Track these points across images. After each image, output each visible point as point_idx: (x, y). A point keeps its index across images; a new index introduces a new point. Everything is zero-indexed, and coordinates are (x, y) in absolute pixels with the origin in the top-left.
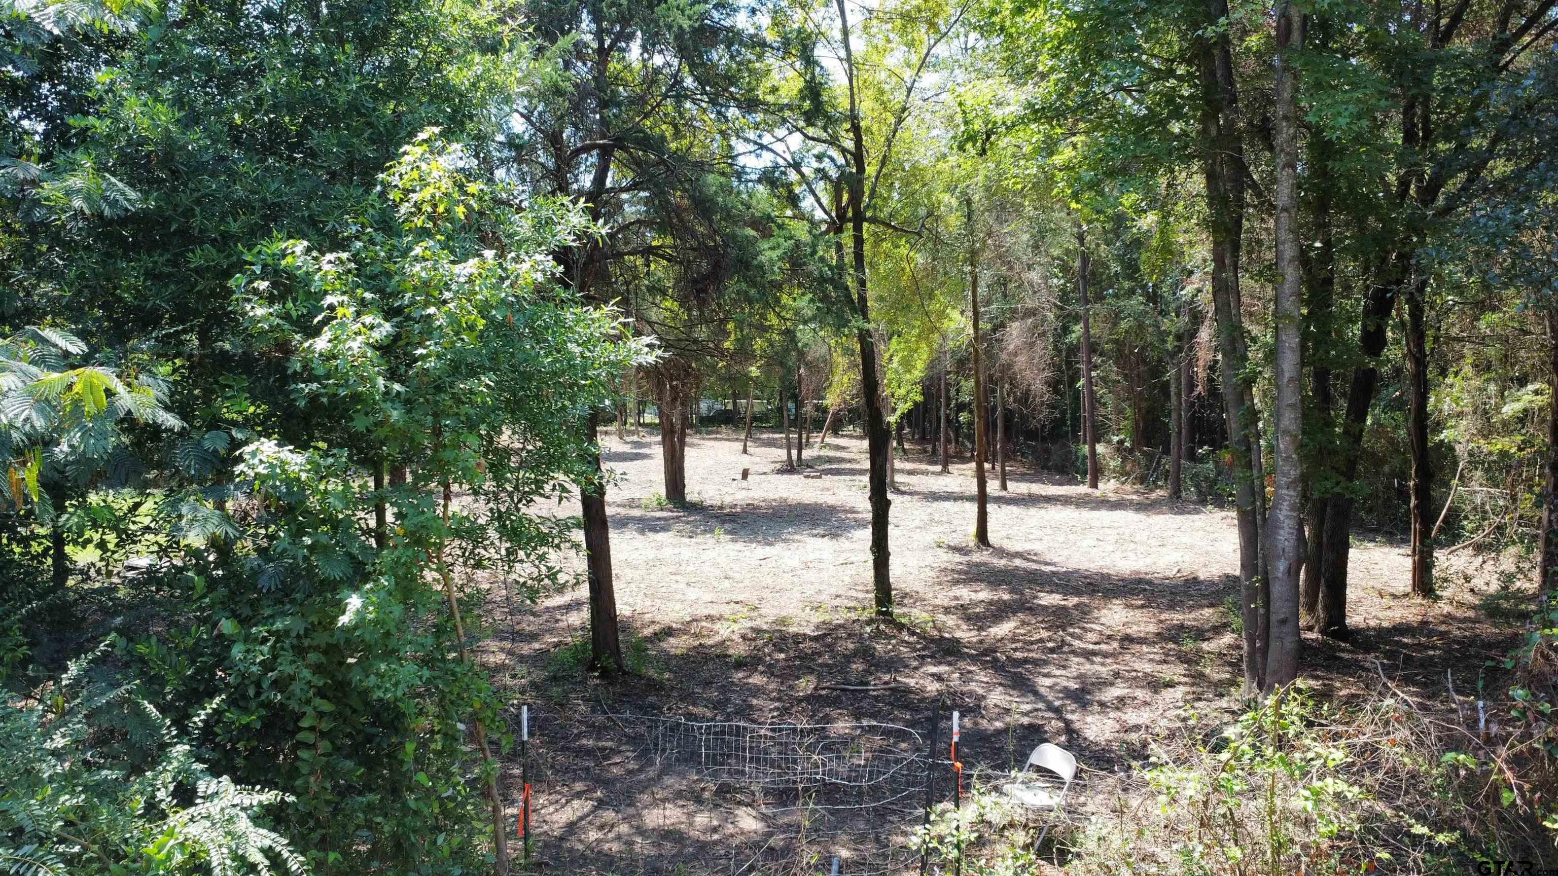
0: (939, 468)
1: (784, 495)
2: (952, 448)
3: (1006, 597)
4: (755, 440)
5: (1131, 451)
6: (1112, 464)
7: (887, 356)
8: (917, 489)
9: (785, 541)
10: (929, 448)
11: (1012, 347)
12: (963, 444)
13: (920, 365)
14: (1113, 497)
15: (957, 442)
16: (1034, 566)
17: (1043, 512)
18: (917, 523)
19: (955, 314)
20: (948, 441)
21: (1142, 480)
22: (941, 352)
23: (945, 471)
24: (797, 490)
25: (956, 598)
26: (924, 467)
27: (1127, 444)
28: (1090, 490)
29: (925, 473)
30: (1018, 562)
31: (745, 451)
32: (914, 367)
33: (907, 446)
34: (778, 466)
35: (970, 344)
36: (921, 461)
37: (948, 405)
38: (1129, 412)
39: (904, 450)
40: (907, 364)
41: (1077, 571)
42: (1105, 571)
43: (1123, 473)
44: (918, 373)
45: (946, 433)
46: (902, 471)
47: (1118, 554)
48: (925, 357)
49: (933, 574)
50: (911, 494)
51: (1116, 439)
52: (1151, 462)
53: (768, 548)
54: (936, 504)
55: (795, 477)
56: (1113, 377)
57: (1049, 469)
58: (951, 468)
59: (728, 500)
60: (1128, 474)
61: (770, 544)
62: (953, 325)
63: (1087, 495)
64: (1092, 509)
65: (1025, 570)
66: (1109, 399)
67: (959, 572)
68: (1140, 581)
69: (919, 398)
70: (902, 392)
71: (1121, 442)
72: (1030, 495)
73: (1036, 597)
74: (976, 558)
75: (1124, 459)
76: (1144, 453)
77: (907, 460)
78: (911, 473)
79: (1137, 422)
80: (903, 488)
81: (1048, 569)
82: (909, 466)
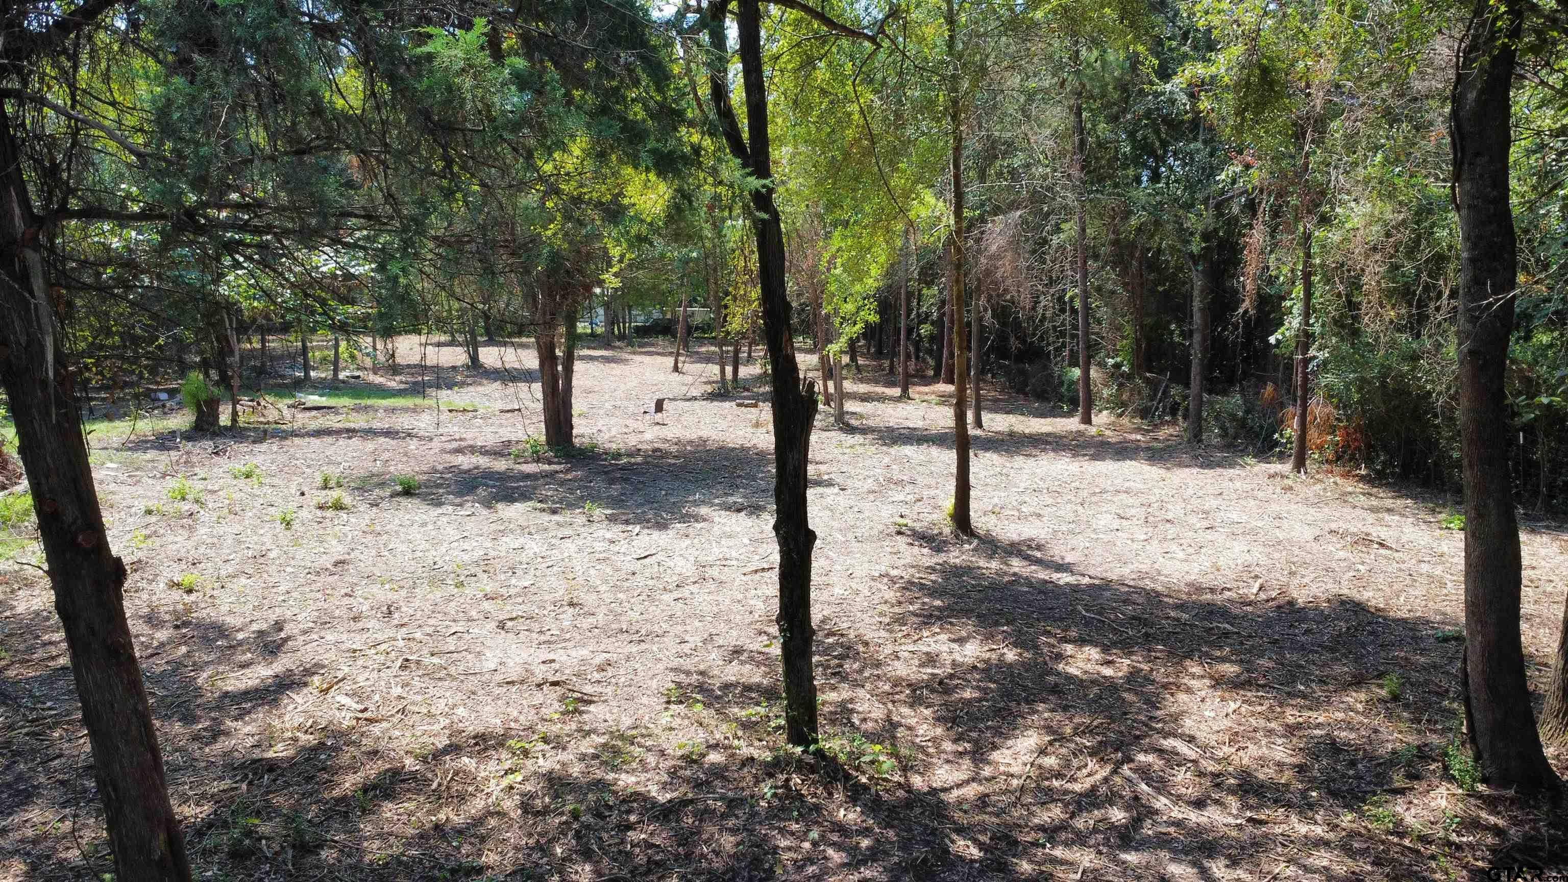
0: (896, 392)
1: (704, 434)
2: (912, 365)
3: (1011, 655)
4: (690, 354)
5: (1129, 377)
6: (1106, 393)
7: (827, 256)
8: (871, 423)
9: (686, 518)
10: (886, 363)
11: (994, 248)
12: (924, 360)
13: (875, 271)
14: (1111, 436)
15: (917, 358)
16: (1043, 574)
17: (1031, 462)
18: (870, 484)
19: (929, 197)
20: (908, 357)
21: (1144, 413)
22: (904, 252)
23: (905, 396)
24: (723, 425)
25: (931, 659)
26: (879, 389)
27: (1125, 369)
28: (1083, 427)
29: (882, 399)
30: (1017, 565)
31: (676, 369)
32: (868, 272)
33: (861, 361)
34: (709, 389)
35: (950, 242)
36: (877, 382)
37: (908, 315)
38: (1128, 329)
39: (858, 368)
40: (856, 271)
41: (1106, 585)
42: (1149, 584)
43: (1118, 405)
44: (872, 281)
45: (907, 348)
46: (854, 396)
47: (1154, 547)
48: (882, 259)
49: (890, 595)
50: (864, 431)
51: (1111, 362)
52: (1155, 392)
53: (656, 534)
54: (895, 450)
55: (727, 404)
56: (1110, 286)
57: (1026, 394)
58: (913, 391)
59: (632, 441)
60: (1124, 404)
61: (662, 526)
62: (924, 213)
63: (1080, 433)
64: (1095, 457)
65: (1028, 582)
66: (1103, 312)
67: (933, 592)
68: (1211, 611)
69: (874, 318)
70: (850, 307)
71: (1117, 366)
72: (1012, 434)
73: (1059, 657)
74: (957, 556)
75: (1121, 385)
76: (1147, 381)
77: (862, 381)
78: (865, 398)
79: (1137, 341)
80: (854, 422)
81: (1064, 578)
82: (862, 388)
